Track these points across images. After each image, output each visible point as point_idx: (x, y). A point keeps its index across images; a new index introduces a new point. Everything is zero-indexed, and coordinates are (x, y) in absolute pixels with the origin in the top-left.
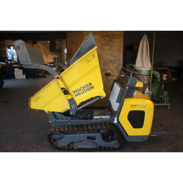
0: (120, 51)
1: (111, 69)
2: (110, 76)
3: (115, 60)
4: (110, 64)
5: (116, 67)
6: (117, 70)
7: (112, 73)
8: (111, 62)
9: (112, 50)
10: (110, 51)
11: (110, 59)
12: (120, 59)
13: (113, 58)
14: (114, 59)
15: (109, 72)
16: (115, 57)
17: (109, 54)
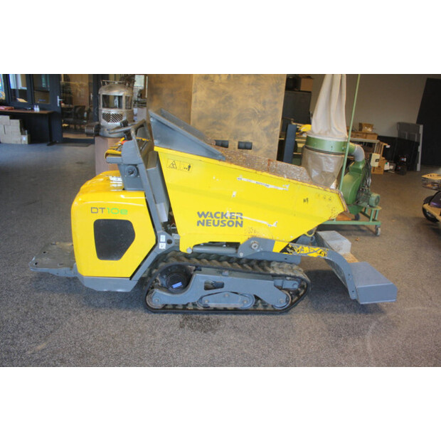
0: (278, 91)
1: (252, 133)
2: (251, 149)
3: (264, 112)
4: (253, 122)
5: (265, 129)
6: (268, 135)
7: (255, 144)
8: (254, 115)
9: (259, 87)
10: (254, 88)
11: (253, 108)
12: (276, 110)
13: (260, 107)
14: (264, 109)
15: (247, 139)
16: (264, 103)
17: (251, 96)
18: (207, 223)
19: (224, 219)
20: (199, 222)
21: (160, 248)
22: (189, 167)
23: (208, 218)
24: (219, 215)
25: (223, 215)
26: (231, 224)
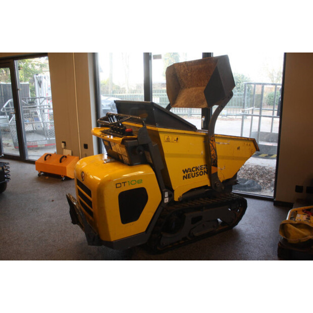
18: (189, 176)
19: (198, 171)
20: (184, 177)
21: (165, 202)
22: (177, 139)
23: (189, 173)
24: (194, 169)
25: (197, 168)
26: (201, 173)
